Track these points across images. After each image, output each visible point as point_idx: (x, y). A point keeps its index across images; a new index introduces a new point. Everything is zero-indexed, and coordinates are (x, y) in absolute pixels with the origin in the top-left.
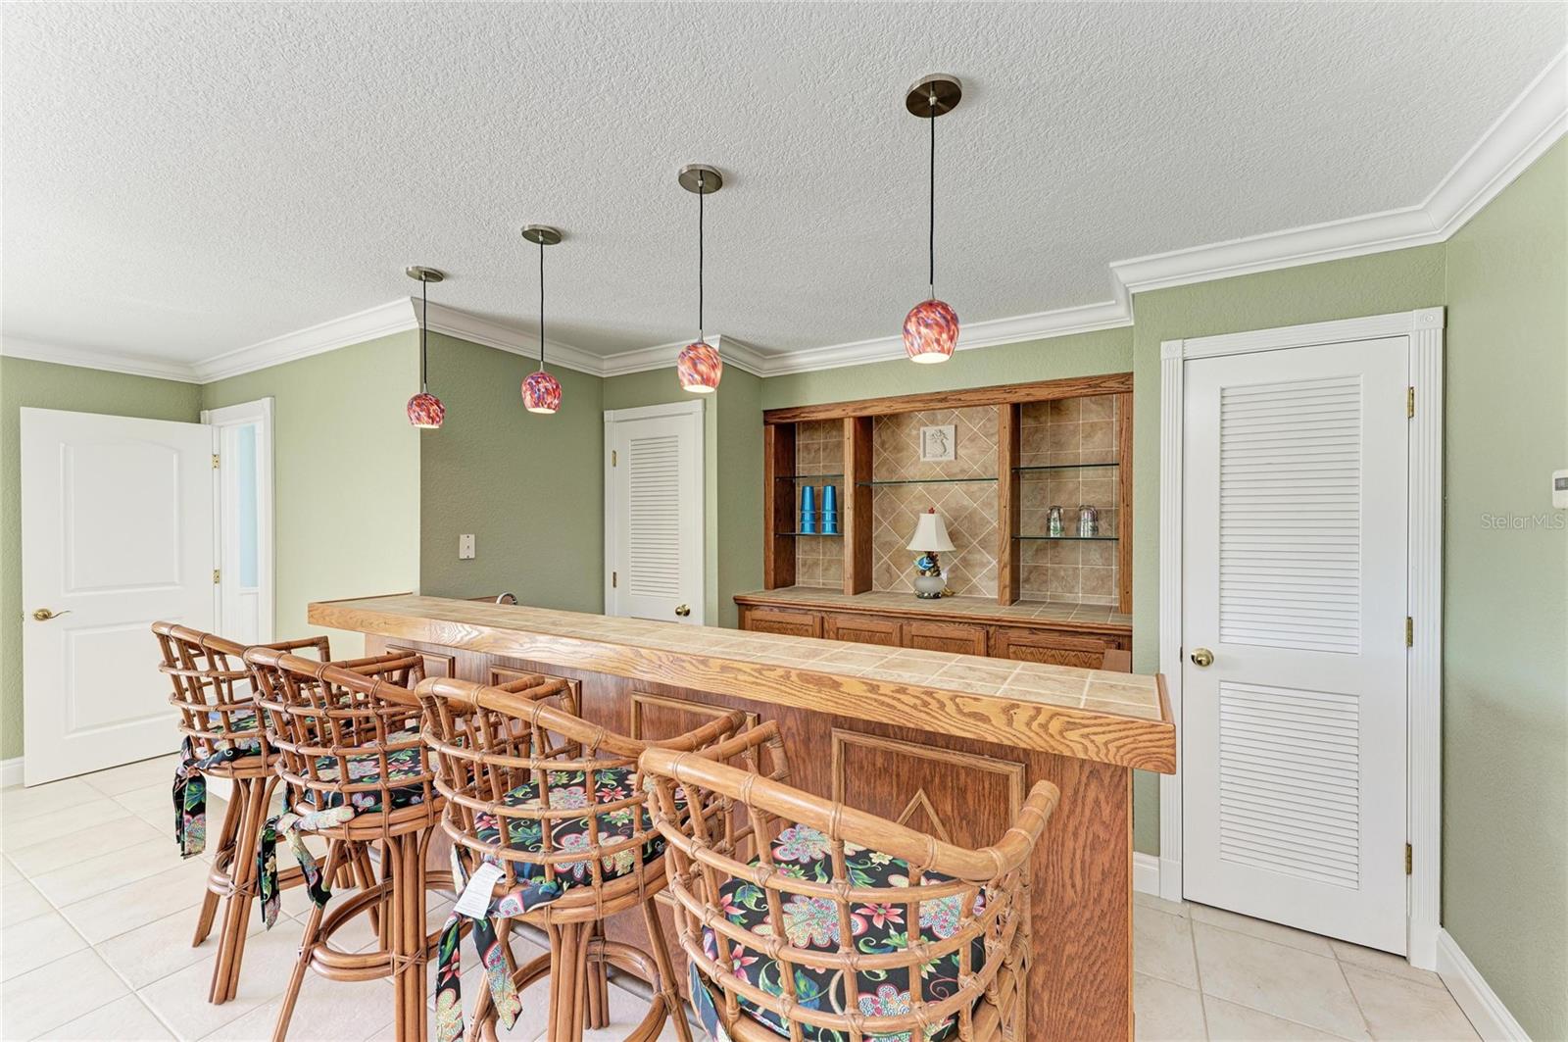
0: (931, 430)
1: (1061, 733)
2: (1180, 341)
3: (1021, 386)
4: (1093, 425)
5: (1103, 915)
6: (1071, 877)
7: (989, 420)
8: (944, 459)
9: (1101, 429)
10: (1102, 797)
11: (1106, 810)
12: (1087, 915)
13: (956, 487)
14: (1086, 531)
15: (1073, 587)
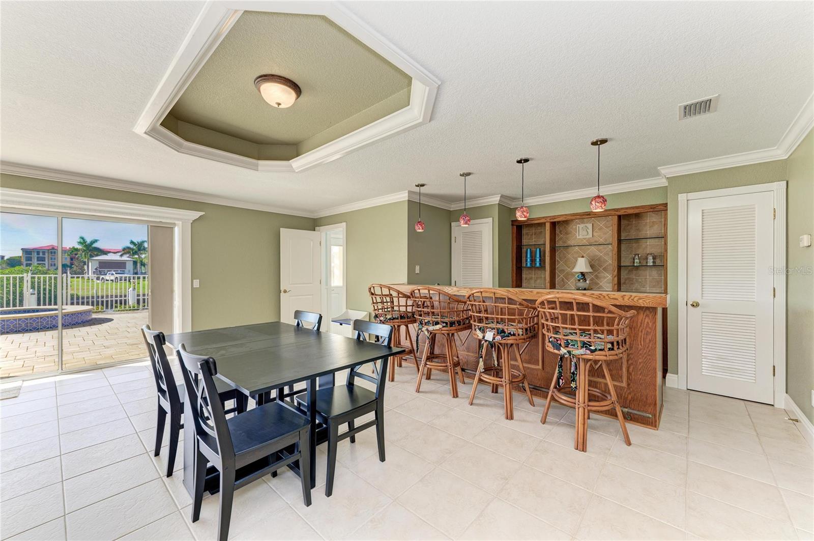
0: (581, 226)
1: (637, 301)
2: (686, 194)
3: (622, 209)
4: (653, 222)
5: (650, 351)
6: (641, 342)
7: (607, 221)
8: (587, 237)
9: (657, 224)
10: (649, 321)
11: (650, 324)
12: (645, 351)
13: (593, 248)
14: (650, 263)
15: (645, 286)
